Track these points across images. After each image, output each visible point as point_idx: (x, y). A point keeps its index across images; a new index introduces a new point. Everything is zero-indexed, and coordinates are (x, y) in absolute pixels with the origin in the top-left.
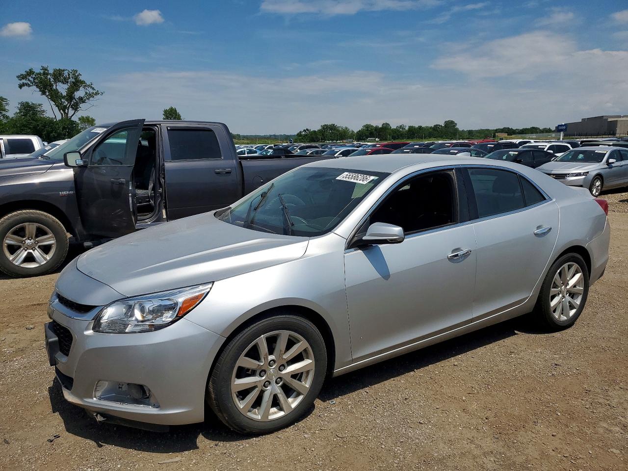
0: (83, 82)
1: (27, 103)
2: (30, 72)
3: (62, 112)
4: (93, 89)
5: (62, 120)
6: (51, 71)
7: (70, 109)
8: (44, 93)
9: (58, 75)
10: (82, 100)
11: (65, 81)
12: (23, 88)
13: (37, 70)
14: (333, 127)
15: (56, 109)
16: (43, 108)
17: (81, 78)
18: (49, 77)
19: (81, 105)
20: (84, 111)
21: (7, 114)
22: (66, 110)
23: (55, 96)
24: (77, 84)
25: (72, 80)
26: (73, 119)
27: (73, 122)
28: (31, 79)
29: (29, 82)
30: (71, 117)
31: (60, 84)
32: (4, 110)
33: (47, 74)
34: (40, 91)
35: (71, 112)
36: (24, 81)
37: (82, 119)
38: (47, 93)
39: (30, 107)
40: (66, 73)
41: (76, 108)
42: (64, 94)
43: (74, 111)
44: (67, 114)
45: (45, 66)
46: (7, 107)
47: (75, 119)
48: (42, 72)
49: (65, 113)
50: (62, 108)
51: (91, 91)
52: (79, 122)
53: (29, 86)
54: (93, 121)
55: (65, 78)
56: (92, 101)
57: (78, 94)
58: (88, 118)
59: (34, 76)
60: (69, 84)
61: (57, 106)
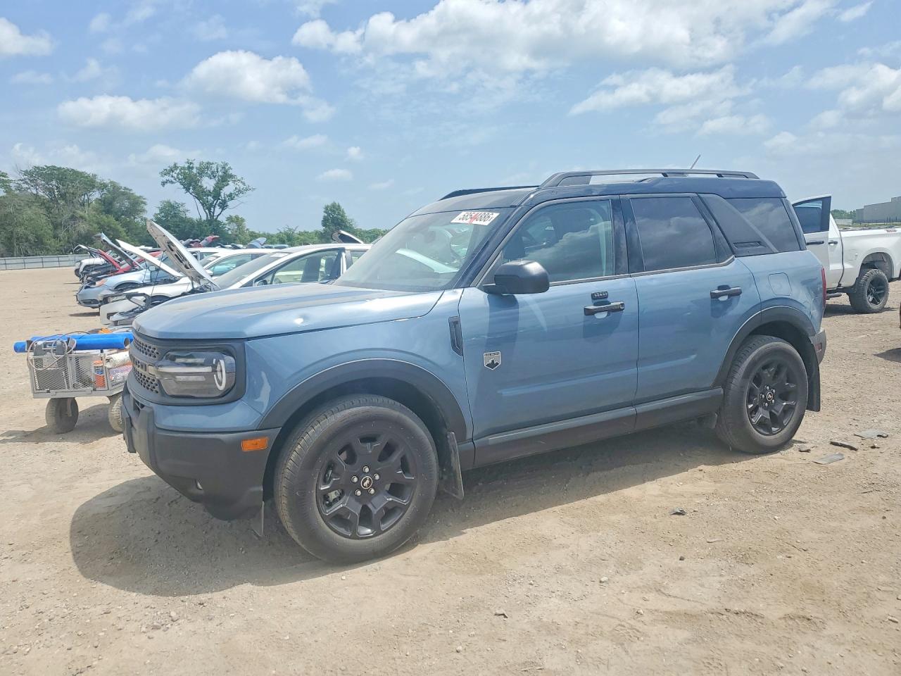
0: (231, 176)
1: (169, 202)
2: (176, 167)
3: (207, 211)
4: (244, 184)
5: (207, 220)
6: (196, 165)
7: (217, 208)
8: (188, 190)
9: (204, 169)
10: (231, 197)
11: (213, 176)
12: (166, 185)
13: (182, 163)
15: (201, 207)
16: (187, 207)
17: (230, 172)
18: (195, 171)
19: (228, 203)
20: (233, 210)
21: (145, 216)
22: (212, 209)
23: (200, 194)
24: (225, 178)
25: (220, 174)
26: (219, 219)
27: (220, 223)
28: (175, 175)
29: (172, 179)
30: (218, 216)
31: (206, 178)
32: (144, 211)
33: (192, 168)
34: (184, 188)
35: (218, 210)
36: (167, 177)
37: (230, 219)
38: (191, 190)
39: (172, 207)
40: (214, 167)
41: (223, 206)
42: (212, 189)
43: (221, 210)
44: (213, 213)
45: (191, 159)
46: (146, 207)
47: (222, 219)
48: (186, 165)
49: (210, 212)
50: (208, 207)
51: (242, 186)
52: (227, 222)
53: (172, 182)
54: (243, 220)
55: (213, 173)
56: (242, 198)
57: (226, 191)
58: (237, 217)
59: (178, 171)
60: (217, 179)
61: (203, 205)
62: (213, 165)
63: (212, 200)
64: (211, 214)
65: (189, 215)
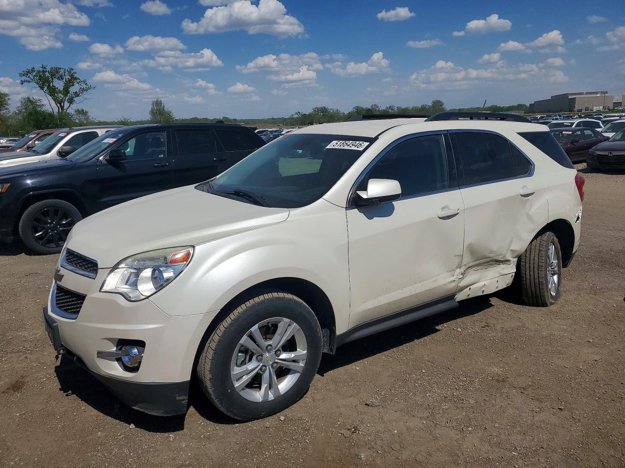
0: (76, 79)
1: (28, 98)
2: (32, 70)
3: (59, 106)
4: (86, 84)
5: (59, 113)
6: (48, 69)
7: (66, 102)
8: (42, 88)
9: (55, 73)
10: (77, 94)
11: (61, 78)
12: (24, 84)
13: (38, 67)
14: (324, 110)
16: (42, 103)
17: (75, 76)
18: (47, 74)
19: (75, 99)
22: (63, 104)
23: (52, 92)
24: (72, 80)
25: (68, 77)
26: (69, 111)
27: (69, 114)
28: (32, 77)
29: (29, 79)
30: (67, 109)
31: (57, 80)
32: (7, 105)
33: (46, 71)
34: (39, 87)
35: (66, 105)
36: (24, 78)
37: (77, 111)
38: (46, 88)
39: (30, 101)
40: (62, 72)
41: (71, 101)
42: (61, 88)
43: (69, 104)
44: (64, 107)
45: (44, 65)
46: (9, 102)
48: (41, 69)
49: (61, 106)
50: (59, 102)
51: (85, 86)
52: (74, 113)
53: (29, 82)
54: (87, 112)
55: (61, 76)
56: (85, 95)
57: (73, 89)
58: (83, 110)
59: (34, 74)
60: (64, 80)
61: (55, 100)
62: (61, 70)
63: (63, 96)
64: (62, 108)
65: (43, 109)
